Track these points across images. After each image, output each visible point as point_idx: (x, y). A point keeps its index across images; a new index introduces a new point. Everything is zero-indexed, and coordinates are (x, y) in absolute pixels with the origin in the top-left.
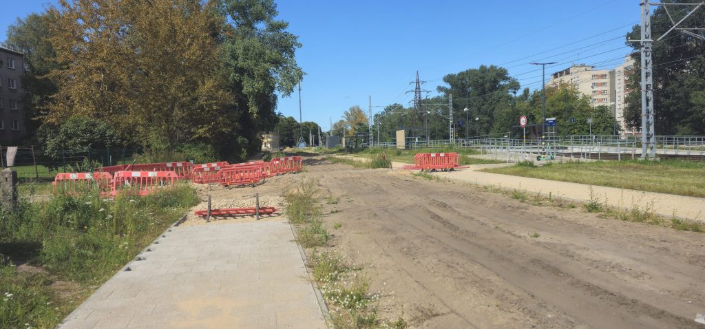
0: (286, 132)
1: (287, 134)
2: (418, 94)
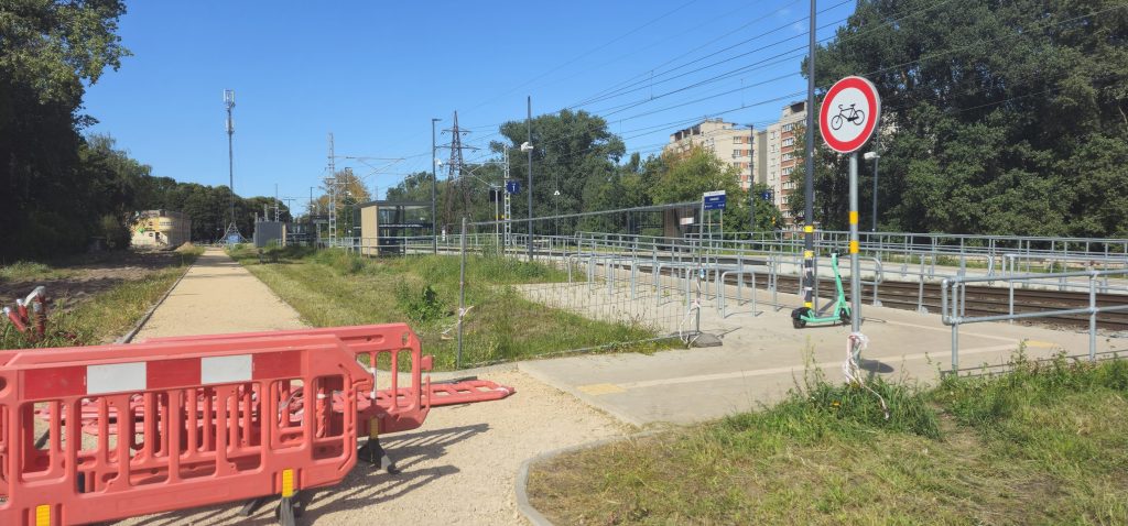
0: (208, 214)
1: (211, 217)
2: (457, 153)
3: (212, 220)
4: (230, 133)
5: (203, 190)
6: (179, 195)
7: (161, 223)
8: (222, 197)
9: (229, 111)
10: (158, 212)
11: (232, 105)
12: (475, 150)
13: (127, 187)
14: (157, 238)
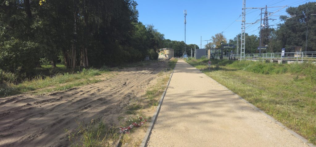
0: (179, 49)
1: (179, 50)
2: (266, 22)
3: (179, 51)
4: (185, 23)
5: (177, 42)
6: (171, 44)
7: (167, 52)
8: (182, 44)
9: (185, 17)
10: (166, 49)
11: (186, 14)
12: (273, 20)
13: (157, 40)
14: (166, 56)
